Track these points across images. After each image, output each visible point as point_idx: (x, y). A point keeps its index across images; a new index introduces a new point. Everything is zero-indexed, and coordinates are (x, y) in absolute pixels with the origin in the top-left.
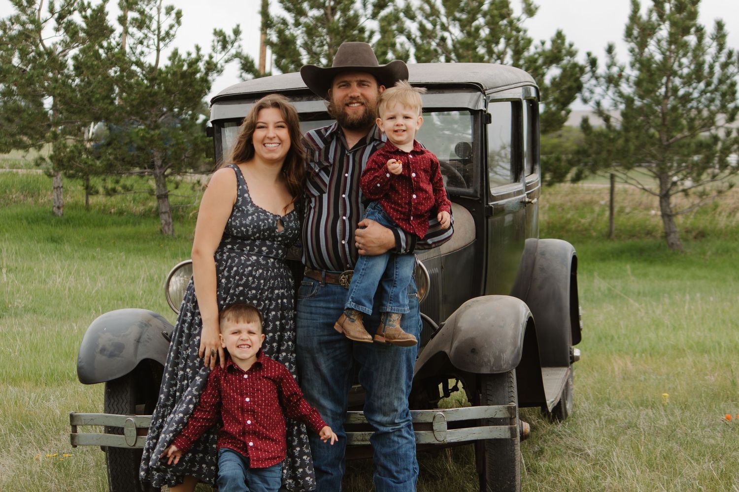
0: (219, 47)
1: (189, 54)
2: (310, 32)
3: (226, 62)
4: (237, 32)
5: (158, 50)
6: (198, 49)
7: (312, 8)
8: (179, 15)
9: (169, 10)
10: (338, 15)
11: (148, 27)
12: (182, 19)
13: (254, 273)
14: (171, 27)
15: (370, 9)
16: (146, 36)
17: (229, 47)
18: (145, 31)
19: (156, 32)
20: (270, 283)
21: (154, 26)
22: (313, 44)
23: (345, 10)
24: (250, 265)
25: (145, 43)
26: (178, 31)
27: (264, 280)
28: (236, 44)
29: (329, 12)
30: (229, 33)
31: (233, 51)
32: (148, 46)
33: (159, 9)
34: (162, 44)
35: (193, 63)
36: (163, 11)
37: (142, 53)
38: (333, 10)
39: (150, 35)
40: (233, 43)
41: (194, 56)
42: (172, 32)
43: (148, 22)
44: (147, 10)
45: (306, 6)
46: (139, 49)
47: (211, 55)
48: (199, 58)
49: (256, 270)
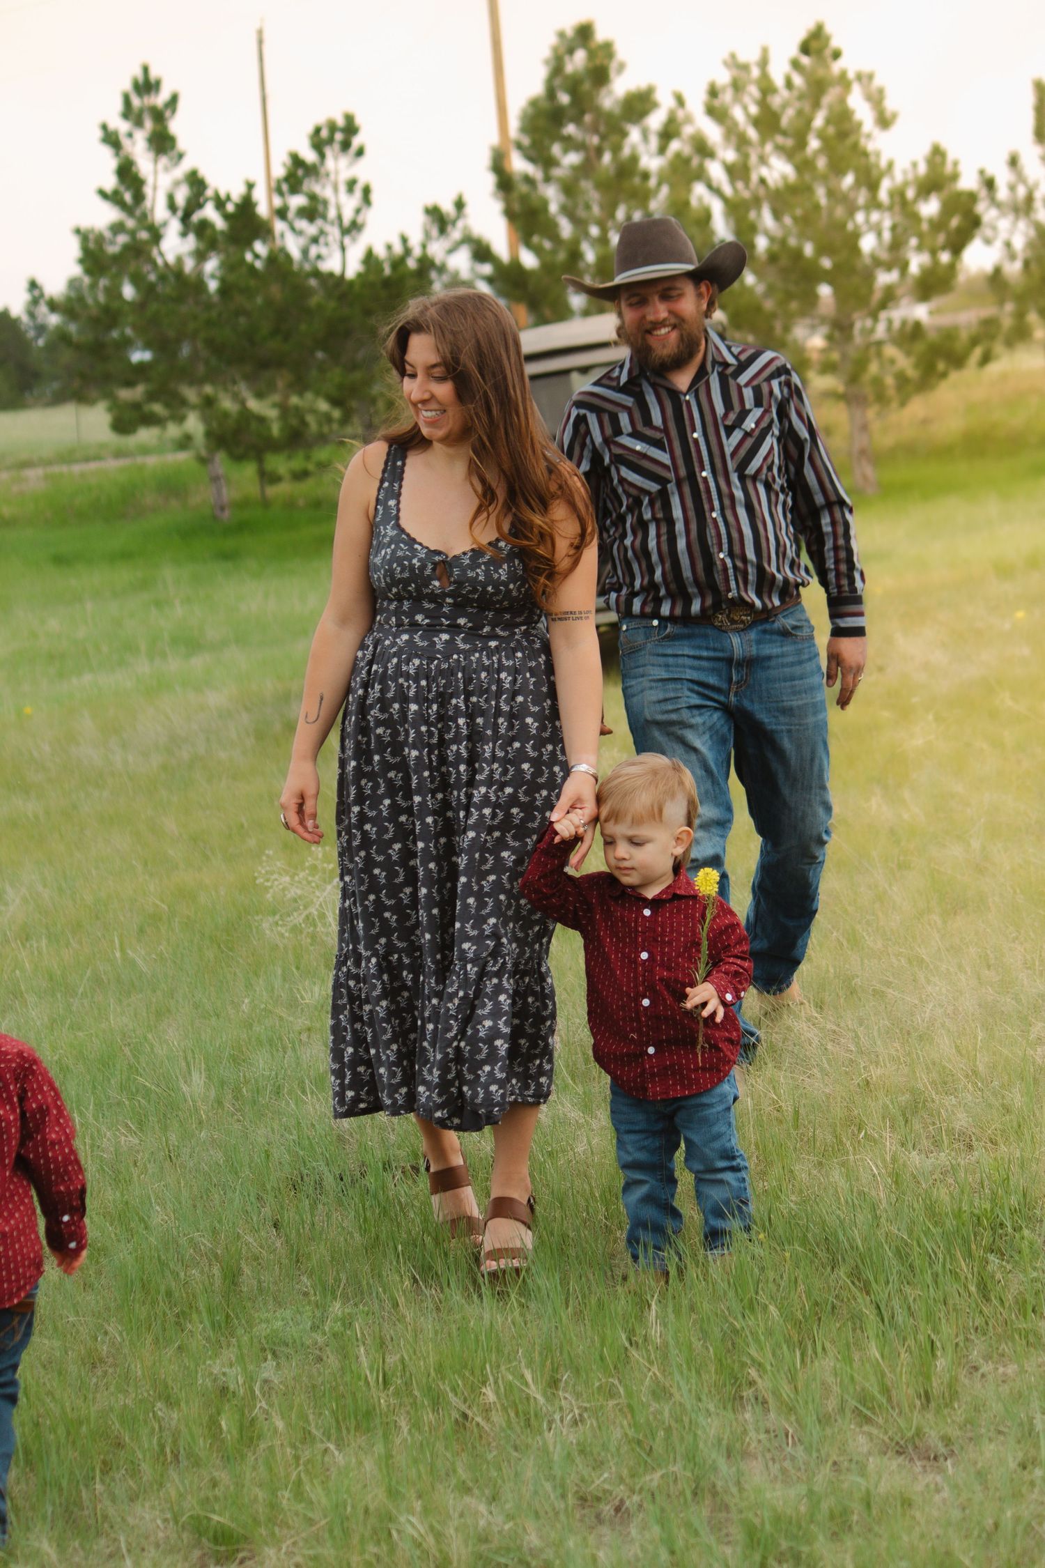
0: (435, 232)
1: (389, 247)
2: (569, 189)
3: (451, 251)
4: (460, 205)
5: (343, 249)
6: (404, 240)
7: (566, 151)
8: (367, 191)
9: (351, 185)
10: (607, 158)
11: (324, 217)
12: (374, 197)
13: (404, 668)
14: (358, 211)
15: (654, 142)
16: (322, 232)
17: (449, 228)
18: (319, 222)
19: (336, 222)
21: (332, 213)
22: (576, 206)
23: (617, 149)
25: (322, 240)
28: (460, 224)
29: (593, 154)
30: (448, 207)
31: (456, 234)
32: (327, 244)
33: (336, 189)
34: (347, 240)
35: (398, 263)
36: (342, 188)
37: (319, 257)
38: (599, 151)
39: (328, 228)
40: (454, 223)
41: (398, 249)
42: (360, 220)
43: (320, 208)
44: (317, 189)
45: (556, 149)
46: (314, 251)
47: (424, 246)
48: (408, 252)
49: (408, 661)
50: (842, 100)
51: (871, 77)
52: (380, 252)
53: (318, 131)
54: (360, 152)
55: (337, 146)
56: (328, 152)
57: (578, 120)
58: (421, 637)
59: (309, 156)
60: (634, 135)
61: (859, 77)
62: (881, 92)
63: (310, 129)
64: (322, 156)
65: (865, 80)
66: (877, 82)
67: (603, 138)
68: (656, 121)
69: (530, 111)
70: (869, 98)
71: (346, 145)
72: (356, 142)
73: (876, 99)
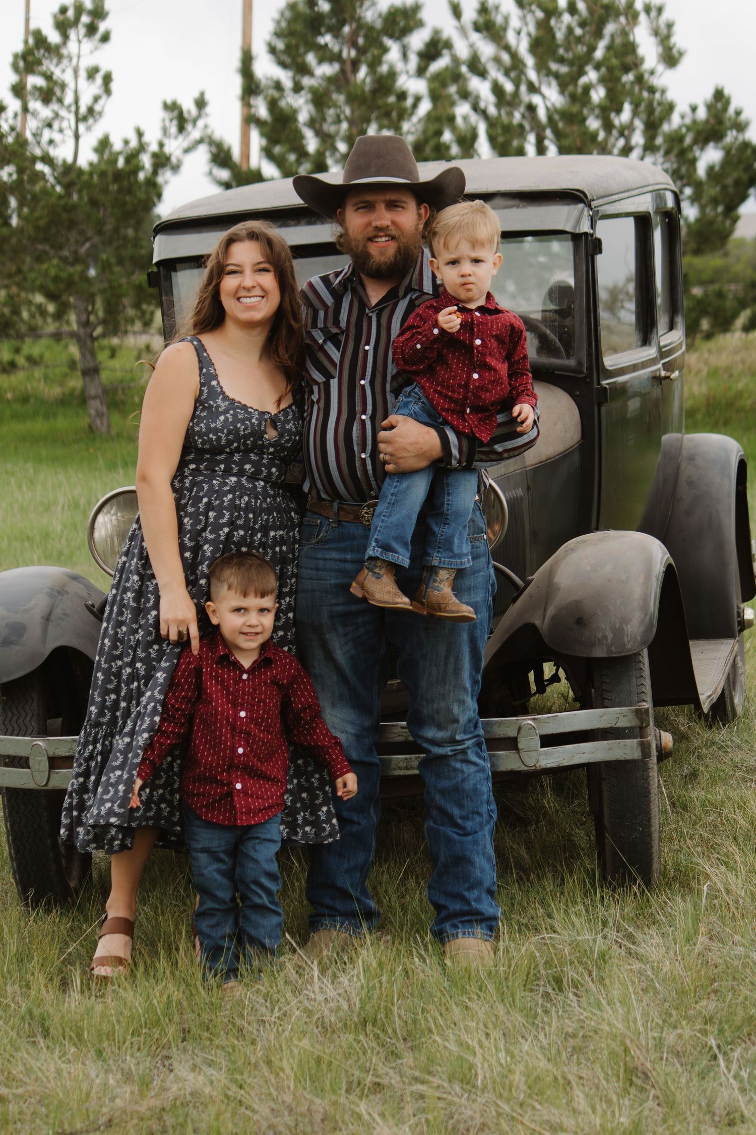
0: (173, 129)
1: (126, 142)
2: (320, 100)
3: (187, 151)
4: (201, 103)
5: (77, 137)
6: (140, 134)
7: (321, 61)
8: (107, 79)
9: (92, 73)
10: (363, 72)
11: (60, 101)
12: (114, 86)
13: (238, 502)
14: (96, 99)
15: (414, 61)
16: (57, 115)
17: (189, 127)
18: (55, 106)
19: (73, 108)
21: (69, 98)
22: (324, 119)
23: (374, 65)
25: (56, 125)
26: (107, 106)
27: (253, 513)
28: (200, 123)
29: (348, 67)
30: (188, 106)
31: (195, 134)
32: (61, 131)
33: (76, 71)
34: (82, 127)
35: (133, 157)
36: (83, 74)
37: (51, 142)
38: (355, 65)
39: (63, 113)
40: (195, 122)
41: (134, 143)
42: (97, 108)
43: (58, 91)
44: (57, 73)
45: (311, 58)
46: (47, 135)
47: (161, 145)
48: (142, 148)
49: (241, 497)
50: (624, 33)
51: (660, 10)
52: (117, 145)
53: (63, 10)
54: (105, 38)
55: (82, 30)
56: (72, 34)
57: (336, 31)
58: (246, 480)
59: (54, 37)
61: (648, 9)
62: (670, 26)
63: (56, 9)
64: (65, 37)
65: (653, 14)
66: (667, 16)
67: (362, 51)
68: (418, 40)
69: (288, 14)
70: (656, 33)
71: (91, 29)
72: (103, 27)
73: (664, 36)
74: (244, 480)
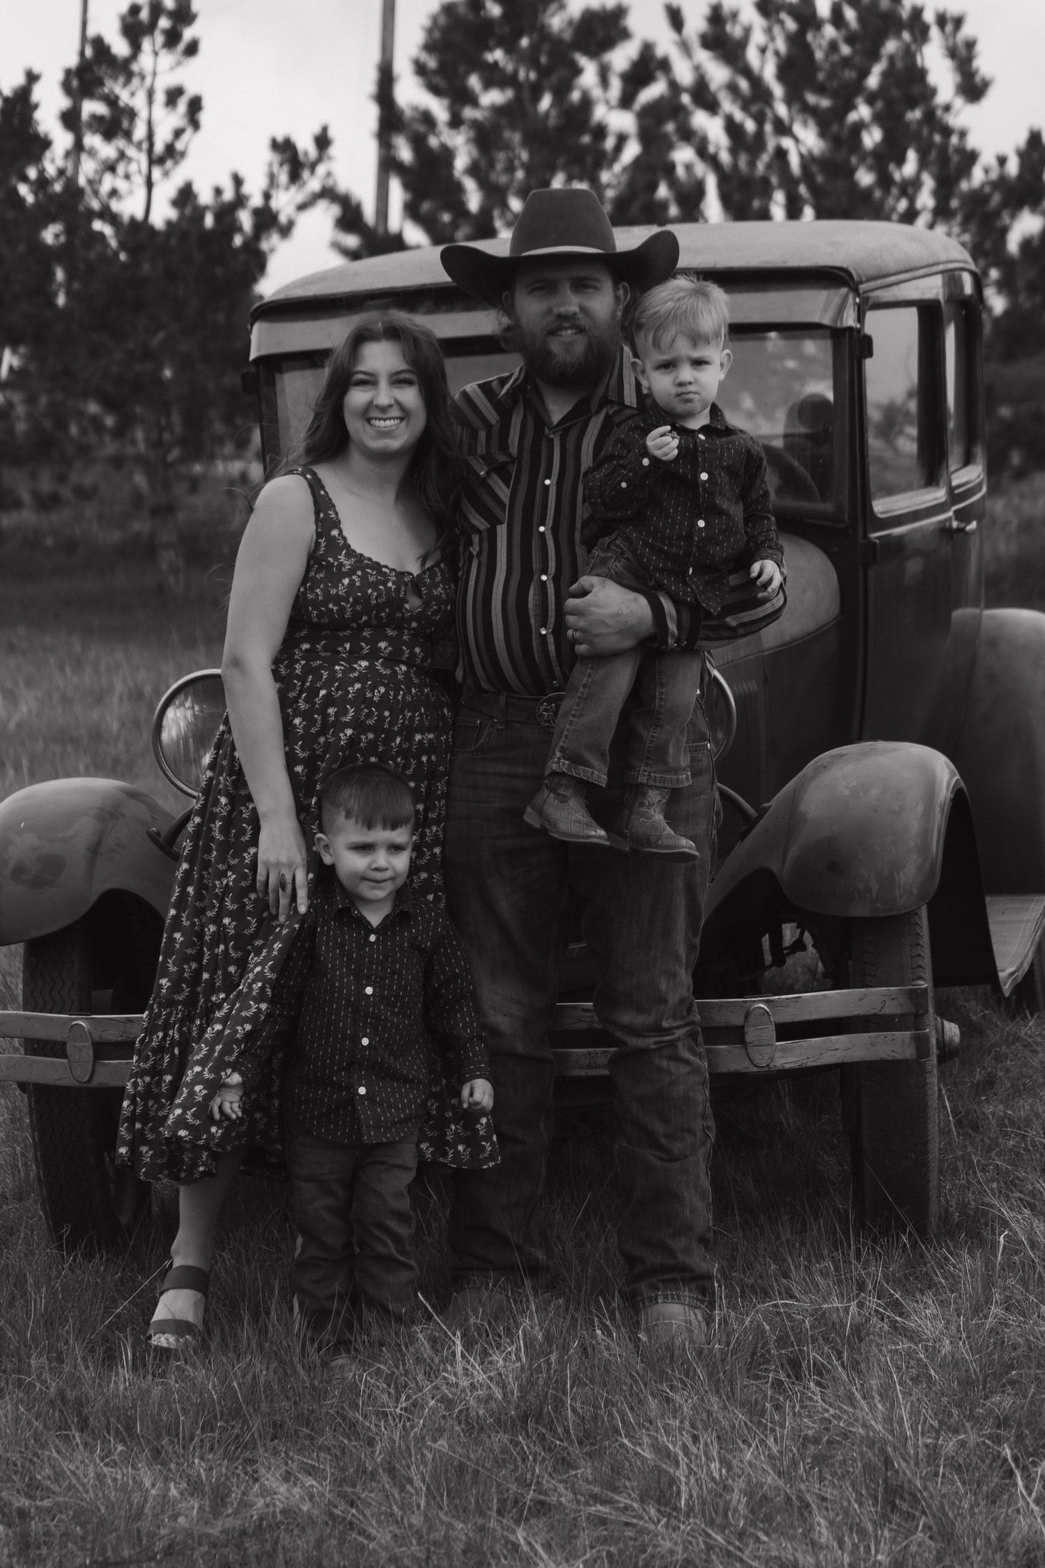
0: (283, 177)
1: (218, 192)
2: (486, 138)
3: (302, 207)
4: (323, 141)
5: (149, 185)
6: (238, 181)
7: (488, 84)
8: (195, 105)
9: (173, 95)
10: (546, 102)
11: (128, 135)
12: (204, 117)
13: (368, 695)
14: (178, 133)
15: (616, 86)
16: (122, 155)
17: (306, 174)
18: (121, 143)
19: (145, 146)
20: (404, 718)
21: (140, 132)
22: (491, 165)
23: (561, 92)
24: (357, 680)
25: (121, 169)
26: (192, 143)
27: (391, 710)
28: (321, 169)
29: (526, 95)
30: (305, 145)
31: (314, 184)
32: (127, 177)
33: (150, 94)
34: (157, 173)
35: (227, 213)
36: (160, 97)
37: (114, 193)
38: (536, 92)
39: (131, 152)
40: (313, 167)
41: (228, 195)
42: (179, 146)
43: (125, 124)
44: (124, 97)
45: (474, 81)
46: (108, 182)
47: (267, 196)
48: (240, 200)
49: (373, 688)
50: (909, 54)
51: (958, 22)
52: (205, 197)
53: (135, 10)
54: (192, 49)
55: (159, 39)
56: (146, 44)
57: (510, 47)
58: (382, 664)
59: (120, 47)
60: (589, 76)
61: (942, 20)
62: (970, 45)
63: (124, 7)
64: (136, 47)
65: (949, 28)
66: (967, 31)
67: (544, 73)
68: (622, 57)
69: (442, 20)
70: (952, 53)
71: (172, 38)
72: (188, 34)
73: (963, 57)
74: (378, 665)
